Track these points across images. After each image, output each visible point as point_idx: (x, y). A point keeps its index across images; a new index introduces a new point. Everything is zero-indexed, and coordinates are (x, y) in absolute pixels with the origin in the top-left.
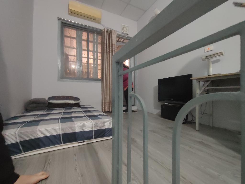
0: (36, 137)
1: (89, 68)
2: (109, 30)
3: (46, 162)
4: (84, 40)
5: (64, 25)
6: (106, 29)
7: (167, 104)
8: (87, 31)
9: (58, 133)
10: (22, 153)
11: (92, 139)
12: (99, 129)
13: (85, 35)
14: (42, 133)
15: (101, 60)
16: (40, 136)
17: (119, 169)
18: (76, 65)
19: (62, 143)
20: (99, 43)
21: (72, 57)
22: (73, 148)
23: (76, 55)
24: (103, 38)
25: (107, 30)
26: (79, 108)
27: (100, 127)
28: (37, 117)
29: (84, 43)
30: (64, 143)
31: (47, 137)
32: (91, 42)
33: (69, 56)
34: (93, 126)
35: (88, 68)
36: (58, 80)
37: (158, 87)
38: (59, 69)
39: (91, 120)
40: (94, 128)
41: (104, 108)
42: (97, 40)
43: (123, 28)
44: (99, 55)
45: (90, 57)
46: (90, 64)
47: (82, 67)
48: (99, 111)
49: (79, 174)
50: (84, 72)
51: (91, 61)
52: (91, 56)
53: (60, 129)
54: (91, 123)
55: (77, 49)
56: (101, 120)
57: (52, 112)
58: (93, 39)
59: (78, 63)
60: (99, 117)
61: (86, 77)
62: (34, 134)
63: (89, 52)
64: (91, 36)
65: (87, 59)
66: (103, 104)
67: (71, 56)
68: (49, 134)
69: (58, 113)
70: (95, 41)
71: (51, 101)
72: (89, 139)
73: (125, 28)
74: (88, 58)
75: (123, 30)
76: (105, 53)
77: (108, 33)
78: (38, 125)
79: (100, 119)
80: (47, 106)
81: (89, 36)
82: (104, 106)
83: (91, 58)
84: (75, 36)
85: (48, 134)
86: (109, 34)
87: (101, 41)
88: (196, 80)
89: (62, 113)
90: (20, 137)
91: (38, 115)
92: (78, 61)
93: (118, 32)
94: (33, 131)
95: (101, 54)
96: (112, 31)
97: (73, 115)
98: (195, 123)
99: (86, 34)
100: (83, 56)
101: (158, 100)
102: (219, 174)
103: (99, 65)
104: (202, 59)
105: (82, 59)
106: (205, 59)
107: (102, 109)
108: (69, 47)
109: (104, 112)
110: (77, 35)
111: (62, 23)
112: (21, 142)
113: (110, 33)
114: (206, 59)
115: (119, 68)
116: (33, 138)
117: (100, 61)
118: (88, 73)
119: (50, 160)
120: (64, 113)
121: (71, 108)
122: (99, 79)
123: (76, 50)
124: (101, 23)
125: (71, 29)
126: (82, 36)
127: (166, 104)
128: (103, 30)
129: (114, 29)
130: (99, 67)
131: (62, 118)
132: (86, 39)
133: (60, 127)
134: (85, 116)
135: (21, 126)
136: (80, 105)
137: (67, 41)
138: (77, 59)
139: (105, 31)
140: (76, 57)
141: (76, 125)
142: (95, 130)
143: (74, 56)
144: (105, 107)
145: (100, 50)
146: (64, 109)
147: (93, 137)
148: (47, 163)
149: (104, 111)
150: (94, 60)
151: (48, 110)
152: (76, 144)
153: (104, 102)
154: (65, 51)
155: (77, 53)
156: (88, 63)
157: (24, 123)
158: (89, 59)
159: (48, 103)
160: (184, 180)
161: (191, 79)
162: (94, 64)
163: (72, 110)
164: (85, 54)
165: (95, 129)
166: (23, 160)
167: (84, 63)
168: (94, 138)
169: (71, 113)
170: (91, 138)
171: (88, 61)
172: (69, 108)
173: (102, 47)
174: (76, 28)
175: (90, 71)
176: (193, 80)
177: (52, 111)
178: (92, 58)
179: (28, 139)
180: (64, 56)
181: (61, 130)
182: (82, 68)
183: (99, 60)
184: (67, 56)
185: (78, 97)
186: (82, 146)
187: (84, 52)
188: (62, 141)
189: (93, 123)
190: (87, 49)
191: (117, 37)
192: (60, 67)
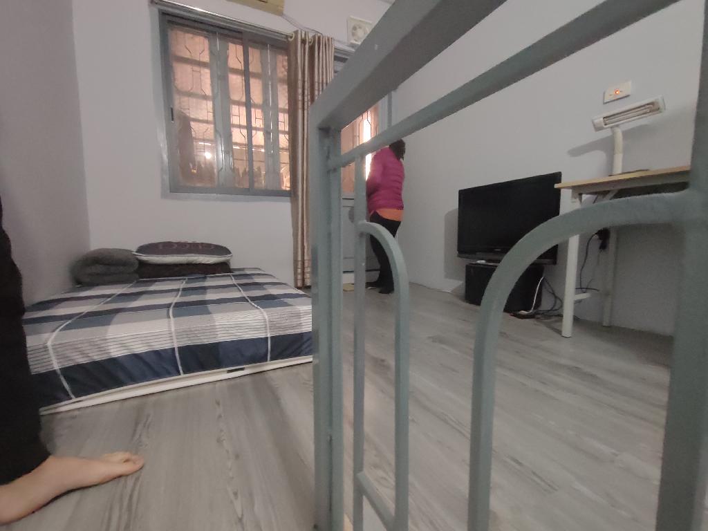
0: (104, 357)
1: (254, 158)
2: (311, 35)
3: (137, 424)
4: (235, 71)
5: (169, 22)
6: (299, 32)
7: (483, 262)
8: (241, 39)
9: (167, 346)
10: (71, 399)
11: (266, 360)
12: (282, 333)
13: (235, 55)
14: (123, 345)
15: (288, 133)
16: (116, 352)
17: (333, 438)
18: (214, 150)
19: (181, 371)
20: (281, 81)
21: (201, 125)
22: (211, 386)
23: (210, 118)
24: (293, 63)
25: (303, 36)
26: (229, 276)
27: (286, 328)
28: (107, 303)
29: (236, 81)
30: (185, 372)
31: (137, 357)
32: (256, 76)
33: (193, 124)
34: (268, 326)
35: (250, 161)
36: (164, 196)
37: (457, 215)
38: (162, 162)
39: (262, 310)
40: (268, 331)
41: (299, 277)
42: (274, 69)
43: (355, 28)
44: (283, 118)
45: (254, 125)
46: (256, 146)
47: (233, 156)
48: (285, 284)
49: (228, 452)
50: (241, 171)
51: (259, 138)
52: (258, 122)
53: (174, 334)
54: (260, 317)
55: (213, 99)
56: (288, 309)
57: (152, 288)
58: (260, 65)
59: (219, 142)
60: (286, 300)
61: (246, 185)
62: (100, 349)
63: (253, 110)
64: (254, 55)
65: (245, 132)
66: (298, 265)
67: (198, 123)
68: (142, 349)
69: (169, 291)
70: (270, 73)
71: (144, 257)
72: (255, 362)
73: (360, 28)
74: (249, 128)
75: (353, 34)
76: (300, 111)
77: (307, 46)
78: (108, 323)
79: (286, 305)
80: (136, 272)
81: (250, 58)
82: (299, 271)
83: (257, 129)
84: (206, 58)
85: (140, 349)
86: (312, 49)
87: (286, 73)
88: (570, 191)
89: (178, 290)
90: (60, 357)
91: (109, 296)
92: (218, 136)
93: (339, 41)
94: (97, 339)
95: (286, 116)
96: (319, 38)
97: (210, 296)
98: (561, 316)
99: (240, 48)
100: (235, 120)
101: (458, 250)
102: (613, 451)
103: (283, 149)
104: (594, 125)
105: (230, 129)
106: (603, 124)
107: (296, 280)
108: (190, 94)
109: (299, 288)
110: (211, 53)
111: (163, 14)
112: (66, 371)
113: (314, 46)
114: (606, 125)
115: (329, 147)
116: (97, 358)
117: (287, 136)
118: (251, 174)
119: (148, 416)
120: (184, 289)
121: (205, 278)
122: (286, 191)
123: (210, 104)
124: (285, 12)
125: (191, 35)
126: (228, 57)
127: (479, 264)
128: (291, 37)
129: (326, 32)
130: (285, 157)
131: (178, 305)
132: (240, 66)
133: (173, 329)
134: (243, 299)
135: (62, 327)
136: (232, 266)
137: (184, 75)
138: (216, 131)
139: (296, 39)
140: (212, 126)
141: (217, 324)
142: (272, 338)
143: (207, 122)
144: (303, 273)
145: (283, 102)
146: (185, 279)
147: (267, 356)
148: (140, 427)
149: (299, 284)
150: (267, 133)
151: (139, 283)
152: (221, 375)
153: (300, 258)
154: (176, 107)
155: (214, 113)
156: (250, 144)
157: (70, 319)
158: (254, 132)
159: (136, 261)
160: (518, 467)
161: (556, 186)
162: (266, 146)
163: (208, 283)
164: (238, 115)
165: (274, 334)
166: (74, 418)
167: (236, 144)
168: (272, 359)
169: (204, 289)
170: (263, 359)
171: (250, 137)
172: (200, 278)
173: (289, 92)
174: (207, 31)
175: (259, 169)
176: (562, 191)
177: (151, 285)
178: (262, 126)
179: (82, 360)
180: (177, 123)
181: (174, 337)
182: (231, 159)
183: (284, 132)
184: (186, 122)
185: (224, 246)
186: (238, 381)
187: (235, 109)
188: (180, 368)
189: (266, 317)
190: (244, 99)
191: (336, 58)
192: (165, 157)
